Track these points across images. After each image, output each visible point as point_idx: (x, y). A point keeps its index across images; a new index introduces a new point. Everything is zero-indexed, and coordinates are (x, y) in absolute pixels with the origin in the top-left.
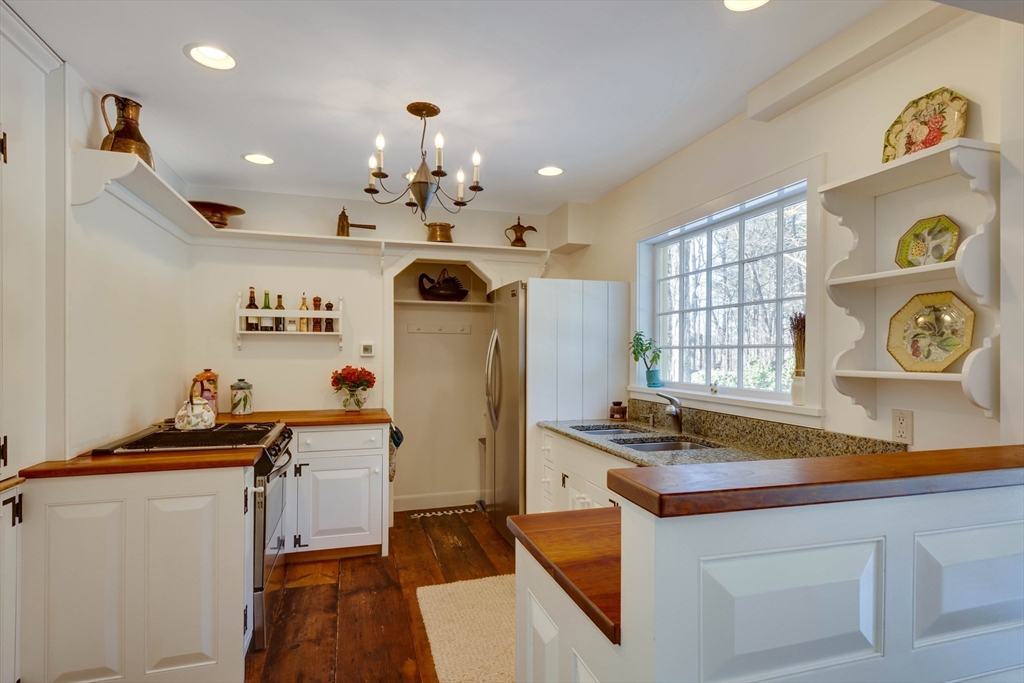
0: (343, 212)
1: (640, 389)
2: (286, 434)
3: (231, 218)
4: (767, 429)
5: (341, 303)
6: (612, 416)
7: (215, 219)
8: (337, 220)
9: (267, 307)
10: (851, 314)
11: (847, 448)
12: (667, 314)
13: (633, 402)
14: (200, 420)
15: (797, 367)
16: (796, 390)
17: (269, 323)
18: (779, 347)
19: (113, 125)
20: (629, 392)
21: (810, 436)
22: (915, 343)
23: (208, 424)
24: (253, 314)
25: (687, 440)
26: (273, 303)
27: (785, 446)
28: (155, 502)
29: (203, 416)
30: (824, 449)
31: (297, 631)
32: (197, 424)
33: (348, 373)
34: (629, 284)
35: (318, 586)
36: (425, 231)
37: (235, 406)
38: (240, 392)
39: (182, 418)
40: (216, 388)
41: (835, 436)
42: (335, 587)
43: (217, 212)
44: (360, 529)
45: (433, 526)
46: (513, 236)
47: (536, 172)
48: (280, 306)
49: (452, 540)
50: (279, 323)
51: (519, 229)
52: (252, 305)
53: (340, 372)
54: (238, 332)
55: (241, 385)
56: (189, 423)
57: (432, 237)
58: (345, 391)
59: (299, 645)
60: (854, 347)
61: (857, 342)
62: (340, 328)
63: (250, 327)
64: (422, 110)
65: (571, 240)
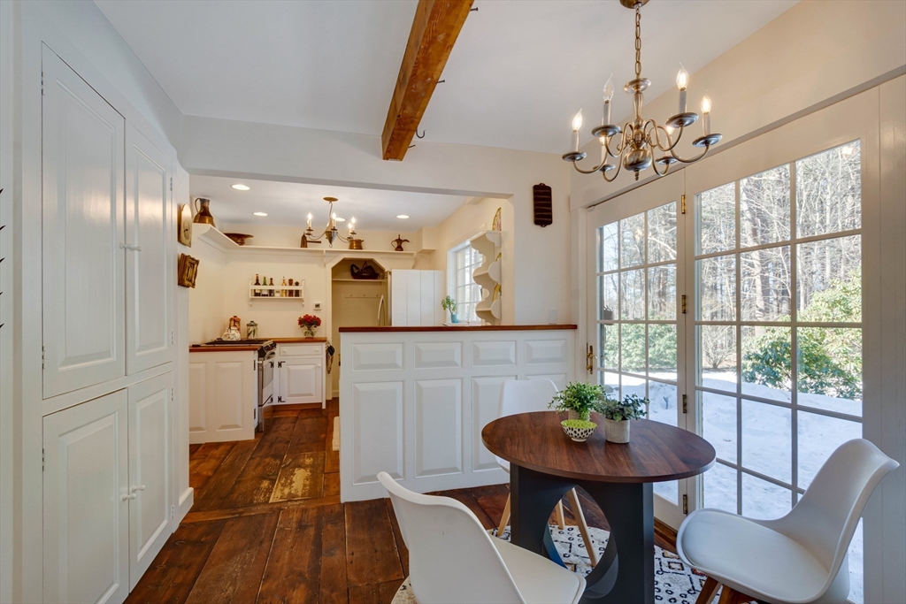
0: (304, 235)
1: (449, 323)
2: (274, 345)
3: (246, 240)
5: (303, 282)
7: (239, 241)
8: (301, 239)
9: (265, 284)
17: (266, 293)
19: (199, 210)
24: (258, 288)
26: (268, 282)
28: (219, 364)
29: (235, 335)
33: (307, 318)
34: (445, 272)
35: (288, 417)
36: (348, 245)
37: (249, 334)
38: (251, 327)
39: (226, 336)
40: (240, 324)
42: (296, 418)
43: (239, 238)
44: (311, 395)
46: (396, 245)
47: (396, 217)
48: (271, 284)
50: (271, 292)
51: (399, 241)
52: (257, 283)
53: (302, 317)
54: (250, 297)
55: (252, 324)
57: (351, 247)
58: (306, 328)
59: (278, 430)
62: (303, 295)
63: (256, 294)
65: (424, 248)
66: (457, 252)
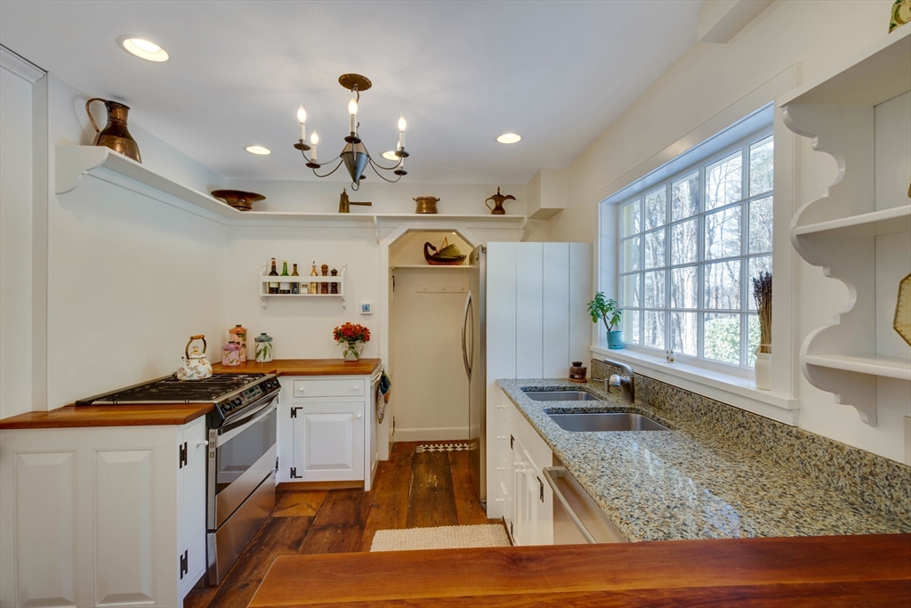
0: (344, 193)
1: (601, 349)
3: (254, 204)
4: (724, 413)
5: (344, 269)
6: (572, 377)
7: (241, 204)
8: (339, 199)
9: (285, 274)
10: (833, 275)
11: (831, 459)
12: (630, 274)
13: (595, 362)
14: (194, 371)
15: (762, 342)
16: (760, 371)
17: (286, 288)
18: (744, 313)
20: (592, 352)
21: (778, 432)
23: (202, 375)
24: (274, 280)
25: (637, 411)
26: (290, 270)
27: (747, 440)
28: (102, 454)
29: (198, 369)
30: (797, 453)
31: (256, 567)
32: (192, 375)
33: (347, 329)
34: (592, 245)
35: (298, 518)
36: (414, 205)
37: (258, 355)
38: (261, 344)
40: (245, 340)
41: (813, 439)
42: (311, 520)
43: (241, 199)
44: (345, 466)
45: (421, 463)
46: (493, 205)
47: (496, 140)
48: (295, 273)
49: (431, 479)
50: (295, 287)
51: (499, 198)
52: (274, 273)
53: (340, 327)
54: (262, 294)
55: (264, 338)
56: (185, 375)
57: (419, 210)
58: (346, 344)
59: (248, 584)
60: (838, 322)
61: (843, 316)
62: (342, 289)
63: (273, 291)
64: (355, 83)
65: (544, 206)
66: (618, 204)
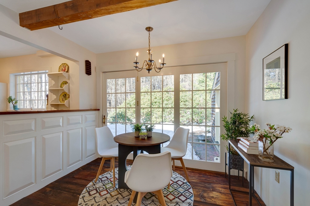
1: (11, 110)
12: (19, 92)
22: (63, 99)
34: (7, 84)
60: (55, 99)
66: (16, 75)
